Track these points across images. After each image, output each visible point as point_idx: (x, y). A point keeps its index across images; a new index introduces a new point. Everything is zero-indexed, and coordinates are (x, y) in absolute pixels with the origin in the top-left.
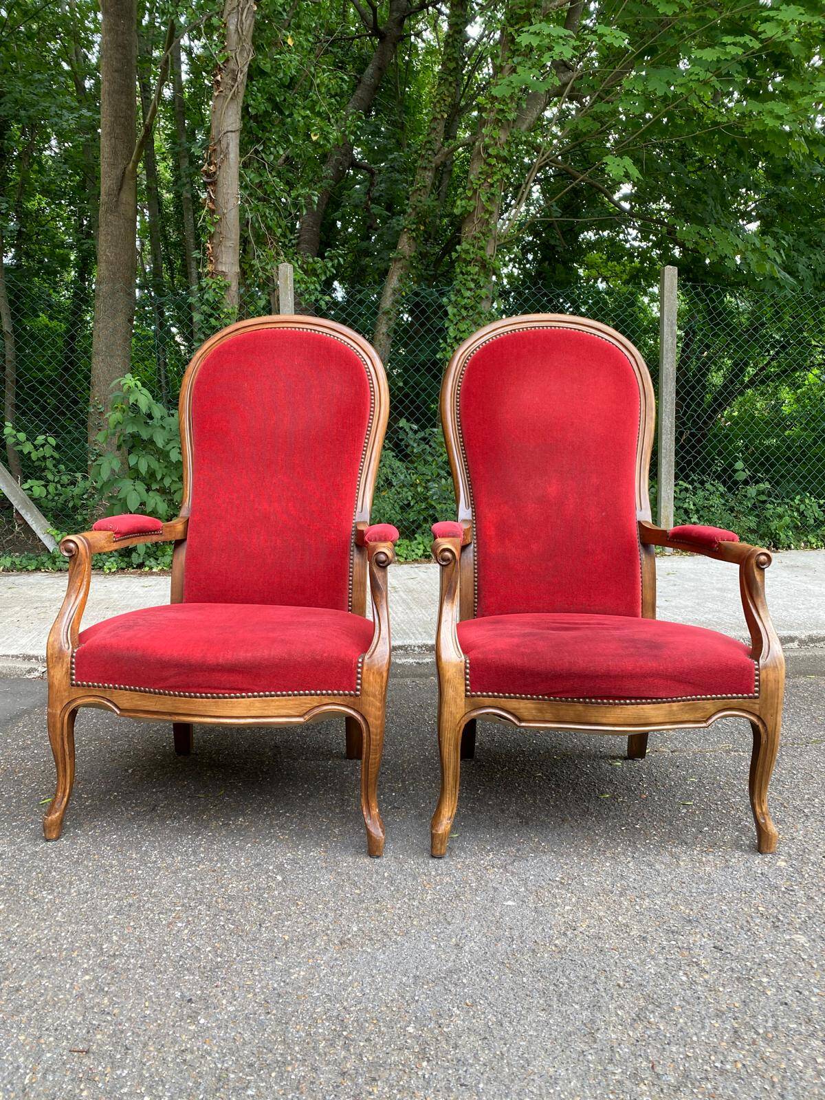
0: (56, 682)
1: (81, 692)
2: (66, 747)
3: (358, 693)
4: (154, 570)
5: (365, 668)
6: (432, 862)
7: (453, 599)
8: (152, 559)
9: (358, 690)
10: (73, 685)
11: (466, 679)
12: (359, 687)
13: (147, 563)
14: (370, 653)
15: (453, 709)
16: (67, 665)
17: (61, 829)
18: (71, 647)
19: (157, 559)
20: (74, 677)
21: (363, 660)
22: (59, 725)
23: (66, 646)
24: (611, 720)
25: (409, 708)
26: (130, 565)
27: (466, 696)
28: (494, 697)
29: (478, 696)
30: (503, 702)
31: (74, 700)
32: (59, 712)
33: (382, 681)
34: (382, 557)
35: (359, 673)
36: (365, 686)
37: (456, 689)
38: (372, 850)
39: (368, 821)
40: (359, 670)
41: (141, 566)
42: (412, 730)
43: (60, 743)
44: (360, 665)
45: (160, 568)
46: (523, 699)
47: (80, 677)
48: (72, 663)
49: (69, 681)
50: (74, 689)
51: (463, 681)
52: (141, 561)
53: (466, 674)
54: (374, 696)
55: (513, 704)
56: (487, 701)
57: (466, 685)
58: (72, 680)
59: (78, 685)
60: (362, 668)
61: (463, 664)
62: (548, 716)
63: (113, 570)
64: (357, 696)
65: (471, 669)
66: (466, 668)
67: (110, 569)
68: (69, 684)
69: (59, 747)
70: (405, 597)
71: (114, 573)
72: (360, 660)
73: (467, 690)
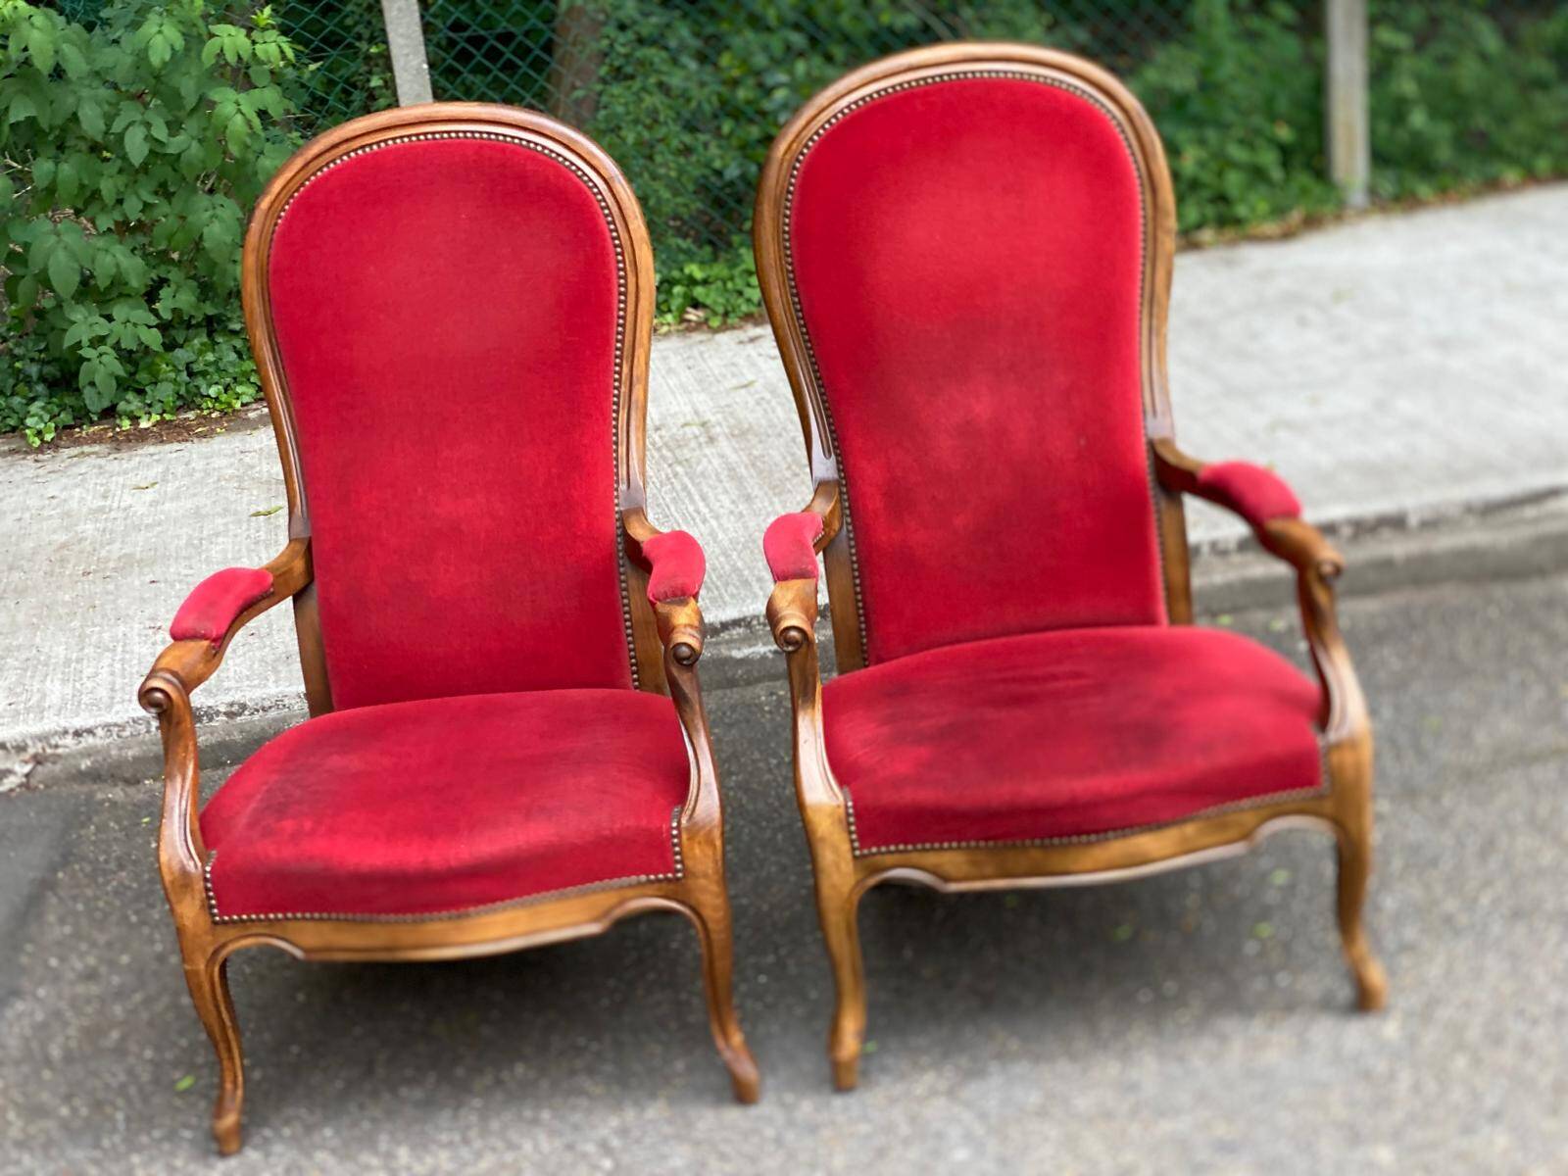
0: (188, 923)
1: (232, 932)
2: (225, 1016)
3: (680, 875)
4: (144, 424)
5: (684, 836)
6: (838, 1102)
7: (814, 707)
8: (130, 396)
9: (678, 871)
10: (216, 923)
11: (850, 833)
12: (679, 866)
13: (122, 406)
14: (688, 813)
15: (836, 878)
16: (200, 895)
17: (242, 1135)
18: (199, 864)
19: (141, 392)
20: (216, 911)
21: (679, 823)
22: (207, 987)
23: (192, 864)
24: (1089, 865)
25: (770, 771)
26: (82, 416)
27: (855, 858)
28: (898, 851)
29: (874, 854)
30: (915, 857)
31: (224, 946)
32: (202, 967)
33: (714, 854)
34: (685, 651)
35: (675, 845)
36: (689, 863)
37: (836, 850)
38: (742, 1095)
39: (728, 1055)
40: (676, 840)
41: (110, 413)
42: (781, 828)
43: (215, 1013)
44: (675, 832)
45: (156, 418)
46: (946, 850)
47: (224, 909)
48: (207, 890)
49: (208, 919)
50: (219, 929)
51: (844, 836)
52: (106, 404)
53: (849, 824)
54: (706, 876)
55: (931, 859)
56: (889, 859)
57: (852, 841)
58: (214, 915)
59: (224, 923)
60: (679, 836)
61: (842, 811)
62: (988, 870)
63: (48, 437)
64: (678, 879)
65: (857, 815)
66: (848, 815)
67: (39, 433)
68: (209, 924)
69: (213, 1019)
70: (733, 458)
71: (54, 445)
72: (675, 824)
73: (853, 849)
